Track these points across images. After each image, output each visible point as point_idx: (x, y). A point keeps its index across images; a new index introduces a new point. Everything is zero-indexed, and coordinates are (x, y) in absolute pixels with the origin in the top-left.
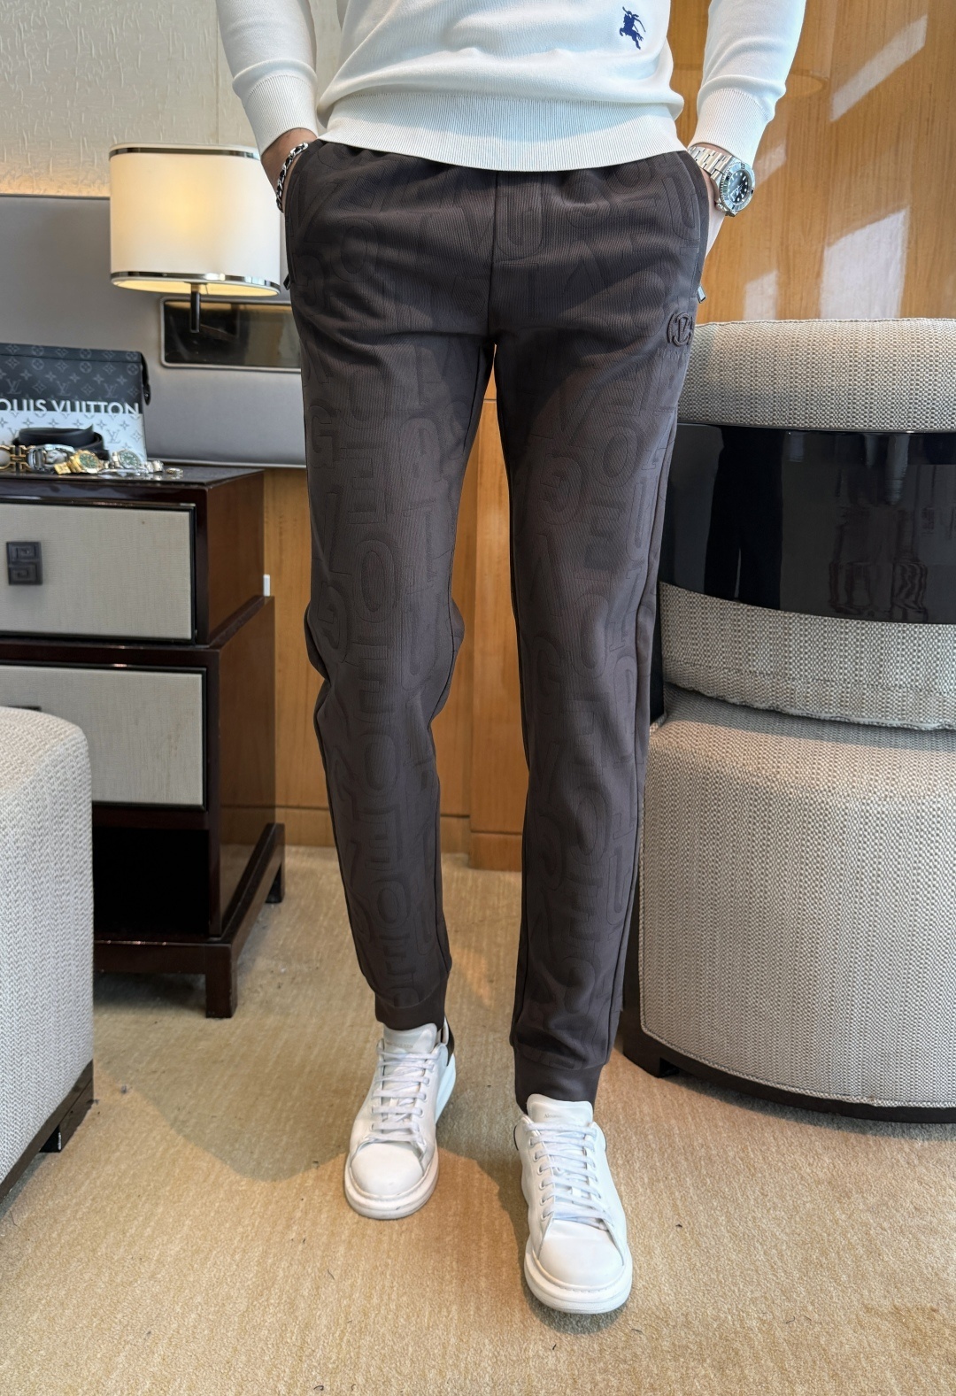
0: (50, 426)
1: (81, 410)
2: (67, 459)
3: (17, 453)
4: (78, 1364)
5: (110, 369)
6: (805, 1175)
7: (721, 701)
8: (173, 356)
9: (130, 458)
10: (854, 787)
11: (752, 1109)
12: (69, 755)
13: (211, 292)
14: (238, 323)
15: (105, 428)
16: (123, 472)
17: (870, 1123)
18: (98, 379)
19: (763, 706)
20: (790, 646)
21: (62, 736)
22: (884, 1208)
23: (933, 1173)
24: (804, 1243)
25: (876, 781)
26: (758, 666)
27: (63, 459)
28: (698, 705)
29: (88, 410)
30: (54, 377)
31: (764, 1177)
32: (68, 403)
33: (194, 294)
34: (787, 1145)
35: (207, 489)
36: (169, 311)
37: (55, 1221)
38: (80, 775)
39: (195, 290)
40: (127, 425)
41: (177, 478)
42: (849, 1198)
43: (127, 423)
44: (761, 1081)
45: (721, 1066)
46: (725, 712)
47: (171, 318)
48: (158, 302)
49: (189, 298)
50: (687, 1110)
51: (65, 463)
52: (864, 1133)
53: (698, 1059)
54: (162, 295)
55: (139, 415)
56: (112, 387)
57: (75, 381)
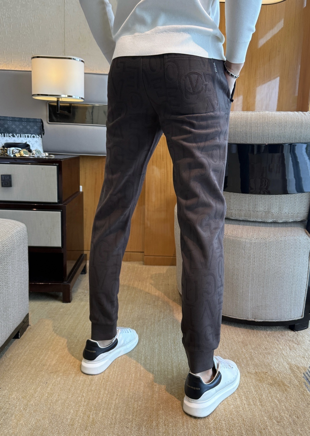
0: (14, 142)
1: (23, 137)
2: (19, 152)
3: (4, 150)
5: (32, 124)
8: (51, 120)
9: (38, 152)
12: (21, 230)
13: (63, 100)
14: (72, 110)
15: (30, 143)
16: (36, 156)
17: (255, 327)
18: (28, 127)
21: (19, 226)
27: (18, 152)
29: (25, 137)
30: (15, 126)
32: (19, 135)
33: (58, 101)
35: (62, 160)
36: (50, 106)
37: (19, 356)
38: (25, 236)
39: (58, 100)
41: (53, 158)
43: (37, 141)
47: (51, 108)
48: (46, 103)
49: (56, 102)
51: (19, 153)
54: (48, 101)
55: (41, 139)
56: (32, 130)
57: (21, 128)
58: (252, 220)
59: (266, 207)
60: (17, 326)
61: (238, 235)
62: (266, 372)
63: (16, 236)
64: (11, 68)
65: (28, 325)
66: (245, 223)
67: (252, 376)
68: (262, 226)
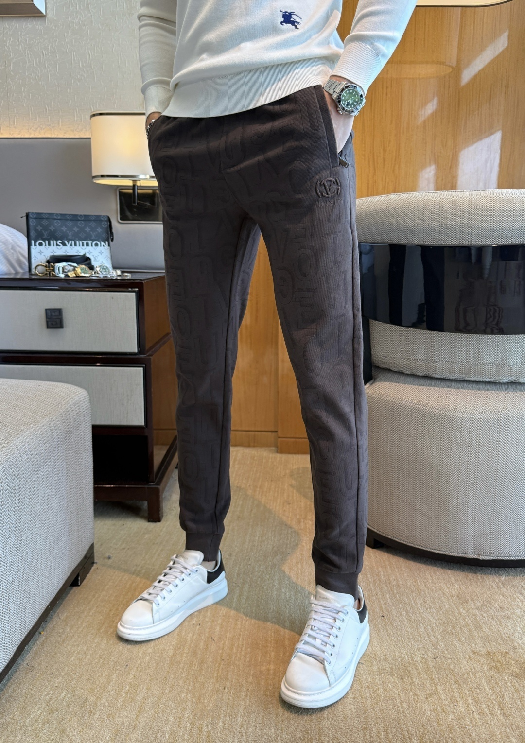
0: (64, 254)
1: (79, 245)
2: (74, 270)
3: (49, 267)
4: (94, 679)
5: (93, 224)
6: (446, 593)
7: (401, 373)
8: (124, 217)
9: (105, 269)
10: (466, 408)
11: (420, 563)
12: (81, 401)
13: (142, 185)
14: (156, 199)
15: (91, 254)
16: (101, 276)
17: (479, 568)
18: (88, 229)
19: (421, 374)
20: (434, 347)
21: (77, 393)
22: (485, 607)
23: (509, 592)
24: (444, 623)
25: (477, 405)
26: (419, 356)
27: (72, 270)
28: (389, 375)
29: (83, 245)
30: (66, 229)
31: (425, 594)
32: (73, 242)
33: (134, 186)
34: (437, 579)
35: (143, 282)
36: (122, 195)
37: (80, 617)
38: (86, 410)
39: (134, 184)
40: (103, 253)
41: (128, 278)
42: (467, 603)
43: (102, 251)
44: (424, 548)
45: (404, 541)
46: (403, 377)
47: (123, 198)
48: (116, 190)
49: (131, 188)
50: (387, 563)
51: (73, 272)
52: (476, 573)
53: (392, 538)
54: (118, 186)
55: (108, 247)
56: (94, 233)
57: (76, 231)
58: (473, 379)
59: (498, 355)
60: (76, 565)
61: (449, 405)
62: (507, 653)
63: (73, 410)
64: (58, 135)
65: (93, 563)
66: (461, 384)
67: (482, 660)
68: (491, 390)
